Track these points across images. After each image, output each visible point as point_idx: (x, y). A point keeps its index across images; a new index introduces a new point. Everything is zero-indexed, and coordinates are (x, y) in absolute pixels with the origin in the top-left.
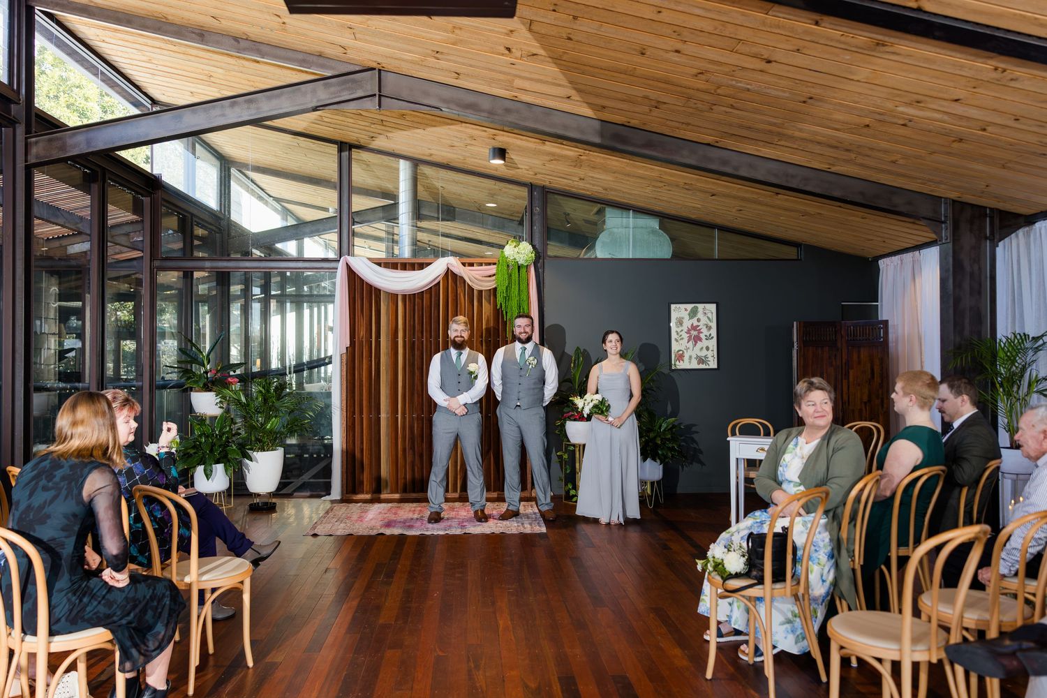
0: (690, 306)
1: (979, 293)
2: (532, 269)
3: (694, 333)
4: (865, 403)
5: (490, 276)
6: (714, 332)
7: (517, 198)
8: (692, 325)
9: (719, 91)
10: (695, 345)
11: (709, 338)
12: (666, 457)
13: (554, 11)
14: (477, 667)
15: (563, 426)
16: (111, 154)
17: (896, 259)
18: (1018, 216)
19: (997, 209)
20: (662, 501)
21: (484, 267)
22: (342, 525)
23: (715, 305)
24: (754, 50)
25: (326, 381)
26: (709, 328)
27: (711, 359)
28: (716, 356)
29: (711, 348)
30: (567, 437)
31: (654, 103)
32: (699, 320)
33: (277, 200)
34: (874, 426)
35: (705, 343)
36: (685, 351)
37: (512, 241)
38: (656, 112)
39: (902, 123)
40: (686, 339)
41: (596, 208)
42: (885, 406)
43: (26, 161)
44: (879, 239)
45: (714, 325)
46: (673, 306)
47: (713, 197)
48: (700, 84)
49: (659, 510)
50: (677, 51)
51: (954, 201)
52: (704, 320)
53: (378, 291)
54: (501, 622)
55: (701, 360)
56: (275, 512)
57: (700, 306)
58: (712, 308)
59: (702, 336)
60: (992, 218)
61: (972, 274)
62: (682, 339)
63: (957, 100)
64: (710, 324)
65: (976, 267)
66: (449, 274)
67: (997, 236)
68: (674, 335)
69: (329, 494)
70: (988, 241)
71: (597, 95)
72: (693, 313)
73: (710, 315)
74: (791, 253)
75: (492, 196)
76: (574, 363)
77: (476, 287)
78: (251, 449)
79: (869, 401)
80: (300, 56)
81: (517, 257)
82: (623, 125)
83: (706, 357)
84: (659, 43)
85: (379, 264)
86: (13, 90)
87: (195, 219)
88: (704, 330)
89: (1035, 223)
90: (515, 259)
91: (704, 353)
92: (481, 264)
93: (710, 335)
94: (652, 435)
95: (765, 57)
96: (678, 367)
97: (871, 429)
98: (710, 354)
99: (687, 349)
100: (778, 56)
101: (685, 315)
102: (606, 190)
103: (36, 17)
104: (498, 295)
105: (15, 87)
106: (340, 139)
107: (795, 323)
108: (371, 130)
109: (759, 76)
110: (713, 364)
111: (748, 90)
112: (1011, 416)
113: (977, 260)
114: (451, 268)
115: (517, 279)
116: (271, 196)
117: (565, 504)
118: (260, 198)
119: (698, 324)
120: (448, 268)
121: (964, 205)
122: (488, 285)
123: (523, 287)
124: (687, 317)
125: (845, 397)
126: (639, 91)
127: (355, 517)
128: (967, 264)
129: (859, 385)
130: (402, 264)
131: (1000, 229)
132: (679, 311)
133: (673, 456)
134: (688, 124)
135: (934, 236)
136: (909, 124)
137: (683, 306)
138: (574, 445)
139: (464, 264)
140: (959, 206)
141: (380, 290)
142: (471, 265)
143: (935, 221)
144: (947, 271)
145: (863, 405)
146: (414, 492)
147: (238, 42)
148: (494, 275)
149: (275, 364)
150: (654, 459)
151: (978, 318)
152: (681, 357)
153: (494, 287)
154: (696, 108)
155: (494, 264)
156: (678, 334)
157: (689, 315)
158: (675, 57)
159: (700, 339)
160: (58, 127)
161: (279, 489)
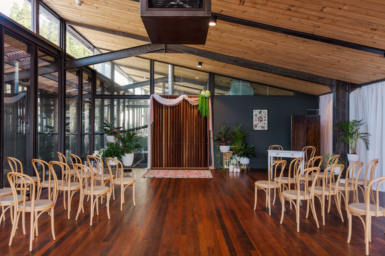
0: (259, 110)
1: (345, 108)
2: (210, 99)
3: (260, 119)
4: (313, 141)
5: (197, 101)
6: (267, 119)
7: (205, 77)
8: (260, 116)
9: (263, 50)
10: (261, 122)
11: (265, 120)
12: (250, 157)
13: (216, 30)
14: (194, 207)
15: (219, 147)
16: (87, 66)
17: (324, 96)
18: (357, 84)
19: (350, 83)
20: (249, 170)
21: (195, 98)
22: (152, 175)
23: (267, 110)
24: (272, 41)
25: (142, 133)
26: (265, 117)
27: (265, 127)
28: (267, 126)
29: (266, 124)
30: (220, 150)
31: (245, 52)
32: (262, 115)
33: (127, 74)
34: (313, 147)
35: (264, 122)
36: (257, 124)
37: (204, 90)
38: (246, 55)
39: (316, 59)
40: (258, 121)
41: (230, 79)
42: (319, 142)
43: (64, 69)
44: (319, 90)
45: (267, 116)
46: (254, 110)
47: (266, 77)
48: (258, 48)
49: (248, 173)
50: (251, 41)
51: (337, 80)
52: (264, 115)
53: (162, 105)
54: (200, 198)
55: (262, 127)
56: (132, 172)
57: (262, 110)
58: (266, 111)
59: (263, 120)
60: (348, 85)
61: (342, 102)
62: (257, 120)
63: (329, 55)
64: (265, 116)
65: (343, 100)
66: (184, 100)
67: (350, 91)
68: (254, 119)
69: (147, 167)
70: (347, 92)
71: (229, 50)
72: (260, 112)
73: (265, 113)
74: (292, 94)
75: (197, 75)
76: (223, 128)
77: (192, 104)
78: (125, 153)
79: (314, 140)
80: (142, 38)
81: (205, 95)
82: (237, 57)
83: (264, 126)
84: (245, 39)
85: (163, 97)
86: (61, 48)
87: (105, 82)
88: (264, 118)
89: (362, 87)
90: (204, 96)
91: (263, 125)
92: (194, 97)
93: (265, 119)
94: (246, 150)
95: (275, 43)
96: (255, 129)
97: (312, 148)
98: (265, 125)
99: (258, 124)
100: (278, 43)
101: (258, 113)
102: (233, 74)
103: (67, 27)
104: (199, 107)
105: (62, 48)
106: (150, 58)
107: (291, 116)
108: (161, 56)
109: (274, 47)
110: (266, 129)
111: (272, 50)
112: (352, 144)
113: (344, 98)
114: (185, 98)
115: (205, 102)
116: (125, 73)
117: (220, 171)
118: (122, 74)
119: (262, 116)
120: (184, 98)
121: (340, 81)
122: (196, 104)
123: (207, 104)
124: (258, 114)
125: (307, 139)
126: (241, 50)
127: (156, 173)
128: (341, 99)
129: (311, 135)
130: (169, 97)
131: (351, 88)
132: (256, 112)
133: (252, 156)
134: (256, 58)
135: (331, 91)
136: (318, 60)
137: (257, 110)
138: (222, 153)
139: (189, 97)
140: (338, 82)
141: (163, 105)
142: (191, 97)
143: (331, 86)
144: (335, 101)
145: (312, 142)
146: (173, 167)
147: (125, 34)
148: (198, 100)
149: (126, 128)
150: (246, 157)
151: (344, 115)
152: (256, 126)
153: (198, 104)
154: (257, 54)
155: (198, 97)
156: (255, 119)
157: (259, 113)
158: (250, 42)
159: (262, 121)
160: (73, 59)
161: (132, 165)
